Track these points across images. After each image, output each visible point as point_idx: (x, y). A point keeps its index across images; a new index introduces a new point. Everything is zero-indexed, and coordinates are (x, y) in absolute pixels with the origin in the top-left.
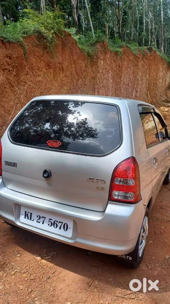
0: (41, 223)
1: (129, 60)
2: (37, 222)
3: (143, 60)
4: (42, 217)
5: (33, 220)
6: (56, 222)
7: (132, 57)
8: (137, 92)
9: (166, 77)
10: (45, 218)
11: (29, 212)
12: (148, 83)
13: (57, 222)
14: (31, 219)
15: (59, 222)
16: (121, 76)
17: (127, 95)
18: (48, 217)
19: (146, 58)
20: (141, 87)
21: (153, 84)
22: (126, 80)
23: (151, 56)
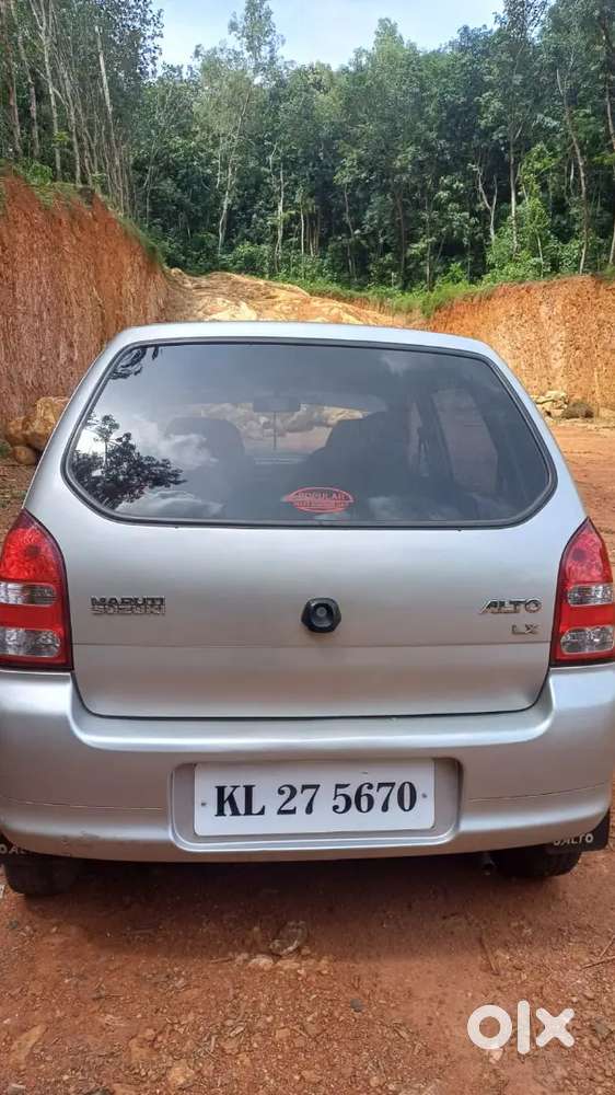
0: (301, 810)
1: (32, 225)
2: (281, 812)
3: (74, 233)
4: (305, 787)
5: (262, 812)
6: (365, 790)
7: (39, 218)
8: (71, 345)
9: (145, 297)
10: (317, 787)
11: (235, 787)
12: (100, 317)
13: (370, 787)
14: (248, 811)
15: (380, 785)
16: (14, 284)
17: (41, 354)
18: (327, 780)
19: (82, 229)
20: (81, 329)
21: (114, 322)
22: (33, 299)
23: (95, 219)
